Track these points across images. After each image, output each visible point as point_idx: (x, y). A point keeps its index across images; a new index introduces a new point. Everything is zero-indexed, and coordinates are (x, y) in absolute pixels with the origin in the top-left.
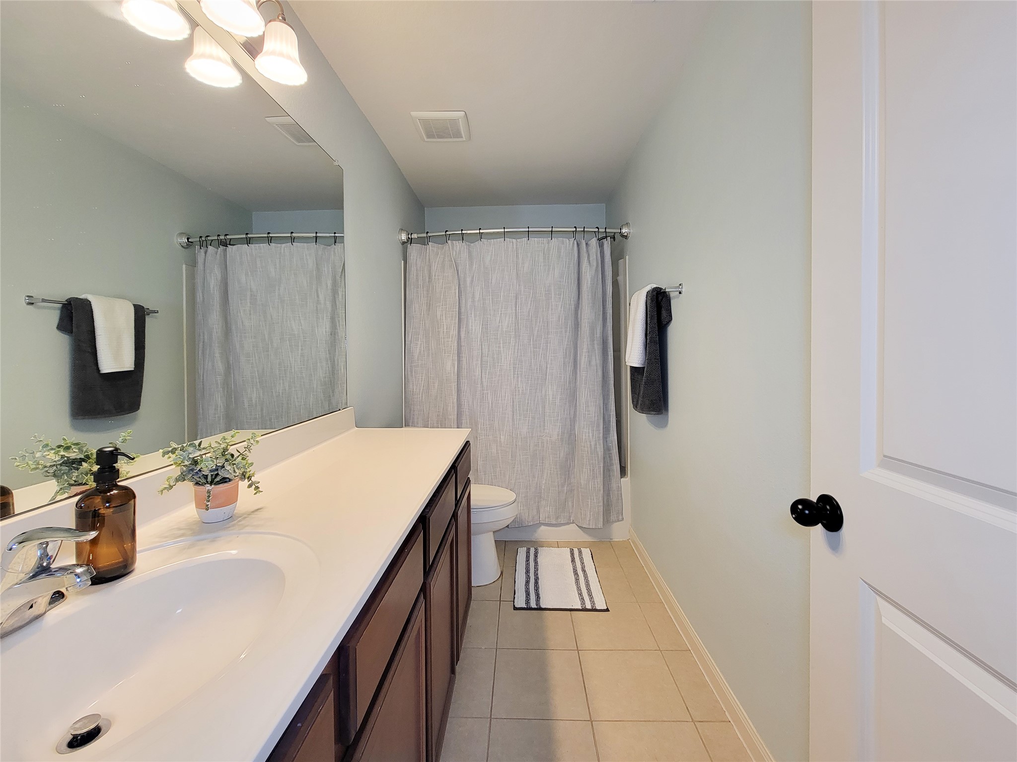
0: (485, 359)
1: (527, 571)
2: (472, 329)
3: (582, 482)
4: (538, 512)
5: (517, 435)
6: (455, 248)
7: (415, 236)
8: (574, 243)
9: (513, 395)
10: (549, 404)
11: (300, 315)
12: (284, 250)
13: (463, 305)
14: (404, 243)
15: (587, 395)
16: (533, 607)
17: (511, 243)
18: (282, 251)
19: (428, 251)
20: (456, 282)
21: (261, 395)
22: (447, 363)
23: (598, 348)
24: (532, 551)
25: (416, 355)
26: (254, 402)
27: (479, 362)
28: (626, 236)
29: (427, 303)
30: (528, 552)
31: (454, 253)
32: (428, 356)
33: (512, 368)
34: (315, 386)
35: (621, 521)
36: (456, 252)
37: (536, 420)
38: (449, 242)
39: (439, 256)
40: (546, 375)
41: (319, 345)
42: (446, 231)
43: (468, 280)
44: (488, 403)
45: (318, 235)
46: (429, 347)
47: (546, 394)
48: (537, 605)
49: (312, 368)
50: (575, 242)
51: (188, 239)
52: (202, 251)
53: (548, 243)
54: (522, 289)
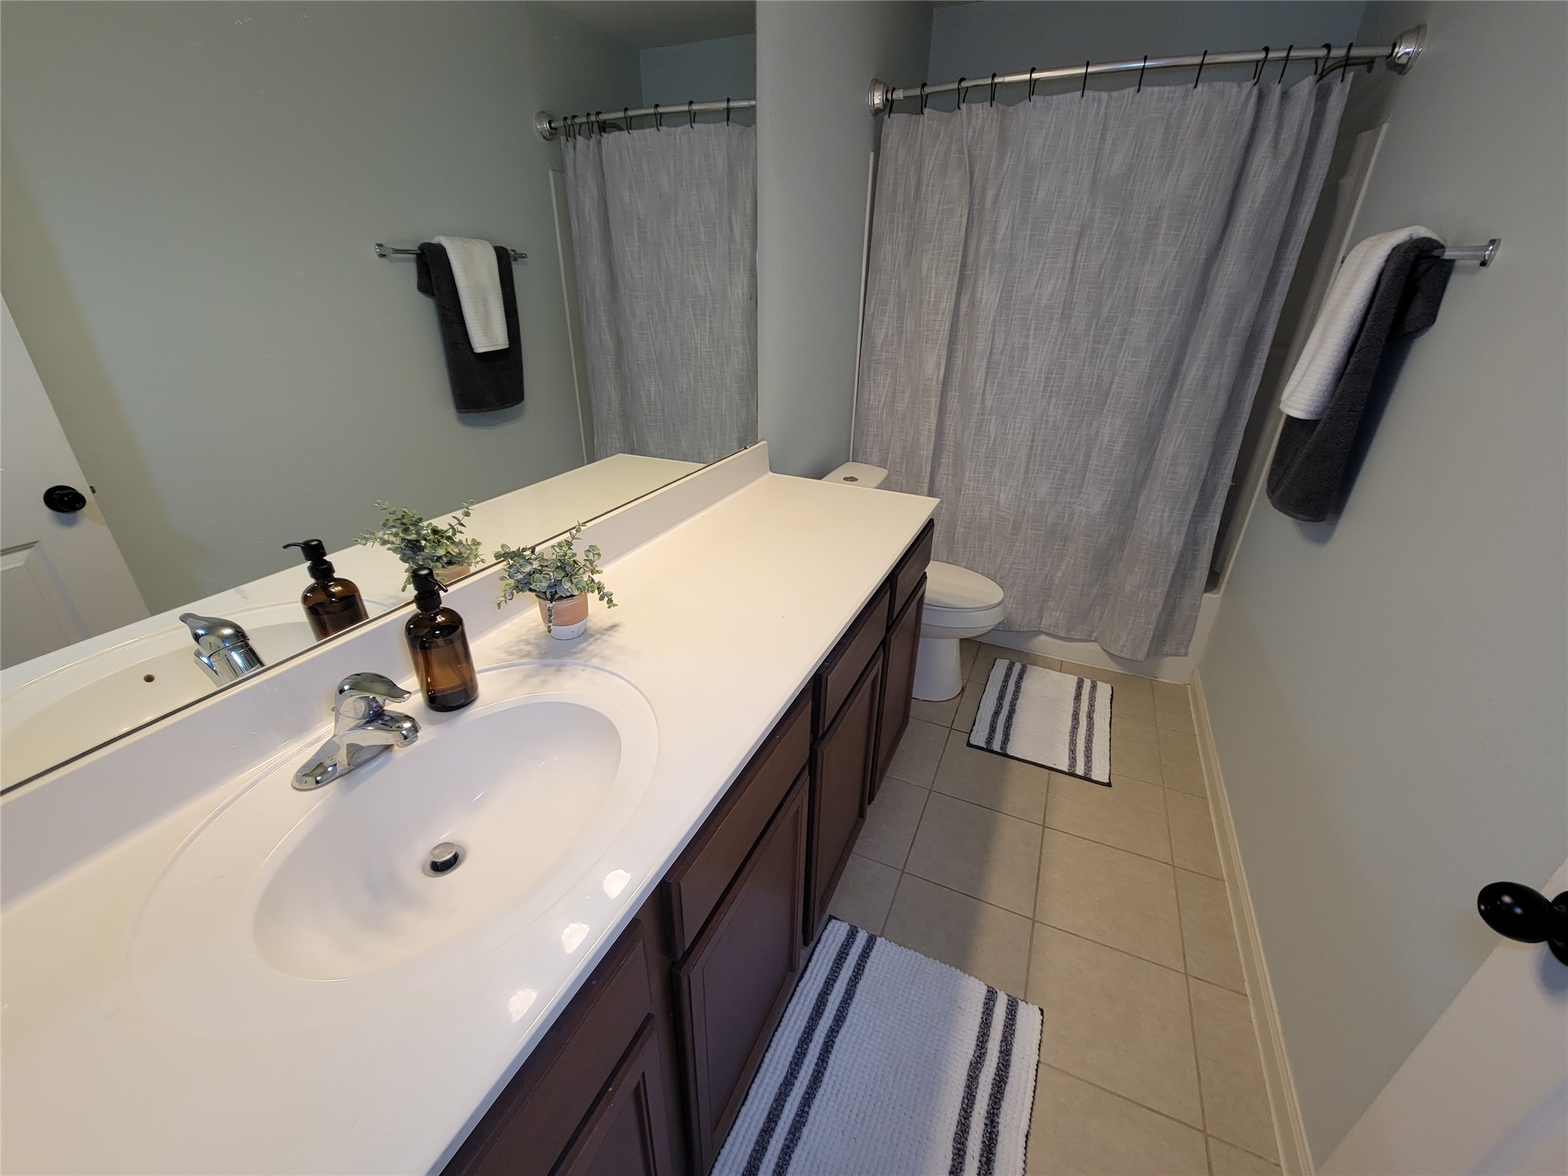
0: (995, 357)
1: (1001, 698)
2: (981, 298)
3: (1128, 588)
4: (1040, 616)
5: (1029, 497)
6: (973, 121)
7: (899, 95)
8: (1249, 94)
9: (1035, 429)
10: (1100, 450)
11: (707, 263)
12: (680, 138)
13: (972, 249)
14: (877, 112)
15: (1181, 443)
16: (995, 750)
17: (1099, 100)
18: (678, 142)
19: (921, 125)
20: (965, 199)
21: (662, 389)
22: (928, 360)
23: (1232, 351)
24: (1017, 667)
25: (879, 342)
26: (653, 396)
27: (984, 364)
28: (1404, 66)
29: (907, 241)
30: (1010, 669)
31: (970, 133)
32: (899, 344)
33: (1043, 380)
34: (728, 382)
35: (1182, 656)
36: (974, 132)
37: (1068, 476)
38: (963, 106)
39: (939, 141)
40: (1107, 397)
41: (733, 316)
42: (962, 80)
43: (990, 194)
44: (989, 437)
45: (733, 104)
46: (902, 327)
47: (1097, 432)
48: (1001, 748)
49: (724, 352)
50: (1255, 92)
51: (550, 123)
52: (570, 145)
53: (1185, 98)
54: (1098, 215)
